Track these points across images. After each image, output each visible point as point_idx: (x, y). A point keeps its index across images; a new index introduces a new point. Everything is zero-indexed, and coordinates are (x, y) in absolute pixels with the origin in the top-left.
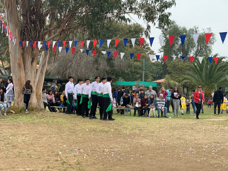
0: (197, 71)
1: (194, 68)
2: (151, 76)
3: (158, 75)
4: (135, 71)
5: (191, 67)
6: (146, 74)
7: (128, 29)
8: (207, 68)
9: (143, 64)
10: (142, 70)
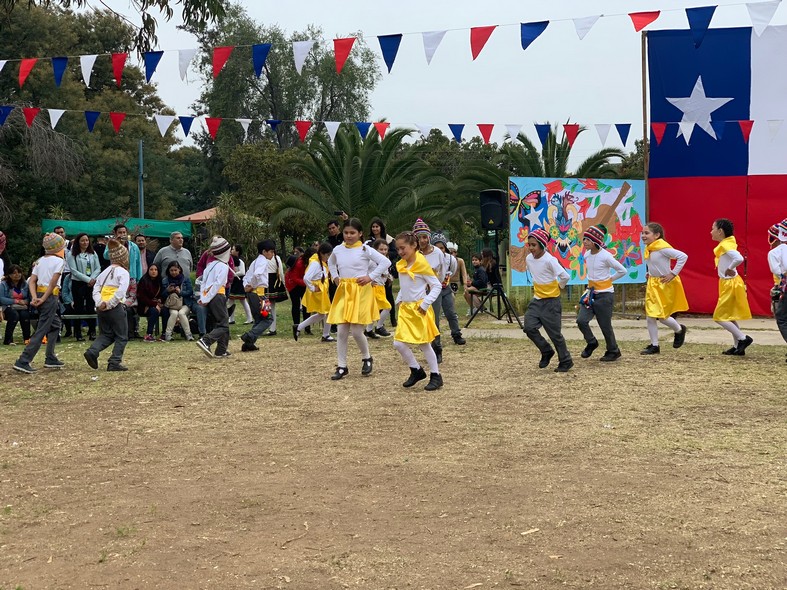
0: (323, 179)
1: (312, 167)
2: (170, 198)
3: (195, 195)
4: (108, 182)
5: (304, 166)
6: (149, 191)
7: (74, 30)
8: (355, 168)
9: (136, 156)
10: (136, 178)
